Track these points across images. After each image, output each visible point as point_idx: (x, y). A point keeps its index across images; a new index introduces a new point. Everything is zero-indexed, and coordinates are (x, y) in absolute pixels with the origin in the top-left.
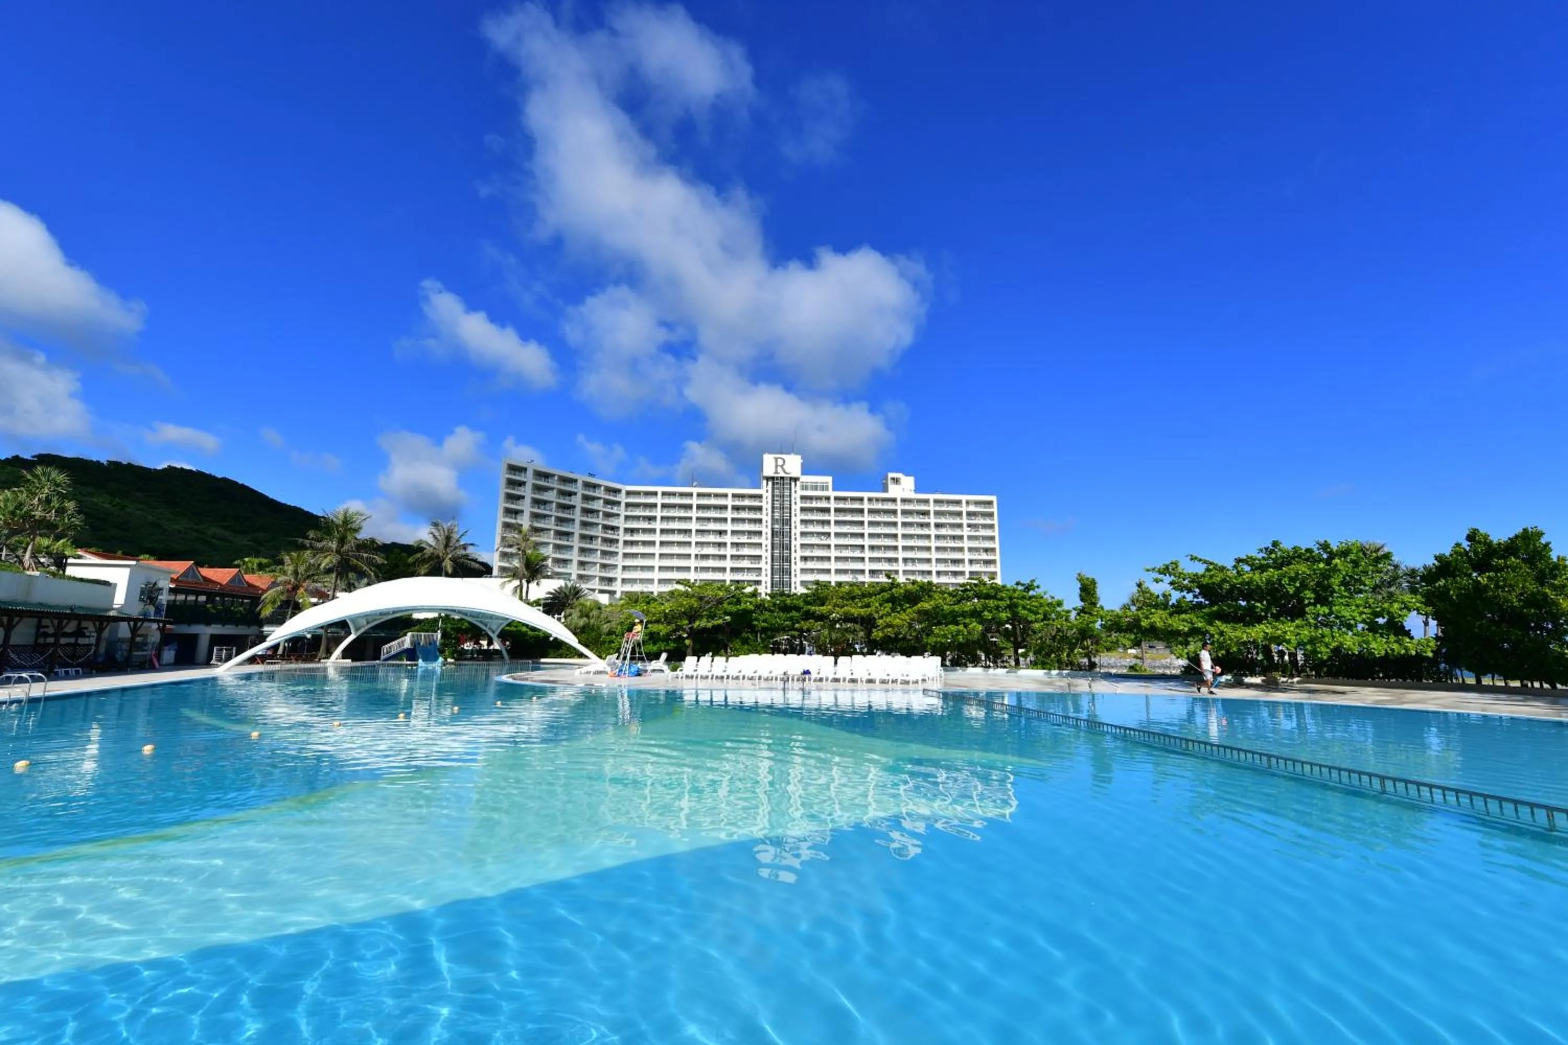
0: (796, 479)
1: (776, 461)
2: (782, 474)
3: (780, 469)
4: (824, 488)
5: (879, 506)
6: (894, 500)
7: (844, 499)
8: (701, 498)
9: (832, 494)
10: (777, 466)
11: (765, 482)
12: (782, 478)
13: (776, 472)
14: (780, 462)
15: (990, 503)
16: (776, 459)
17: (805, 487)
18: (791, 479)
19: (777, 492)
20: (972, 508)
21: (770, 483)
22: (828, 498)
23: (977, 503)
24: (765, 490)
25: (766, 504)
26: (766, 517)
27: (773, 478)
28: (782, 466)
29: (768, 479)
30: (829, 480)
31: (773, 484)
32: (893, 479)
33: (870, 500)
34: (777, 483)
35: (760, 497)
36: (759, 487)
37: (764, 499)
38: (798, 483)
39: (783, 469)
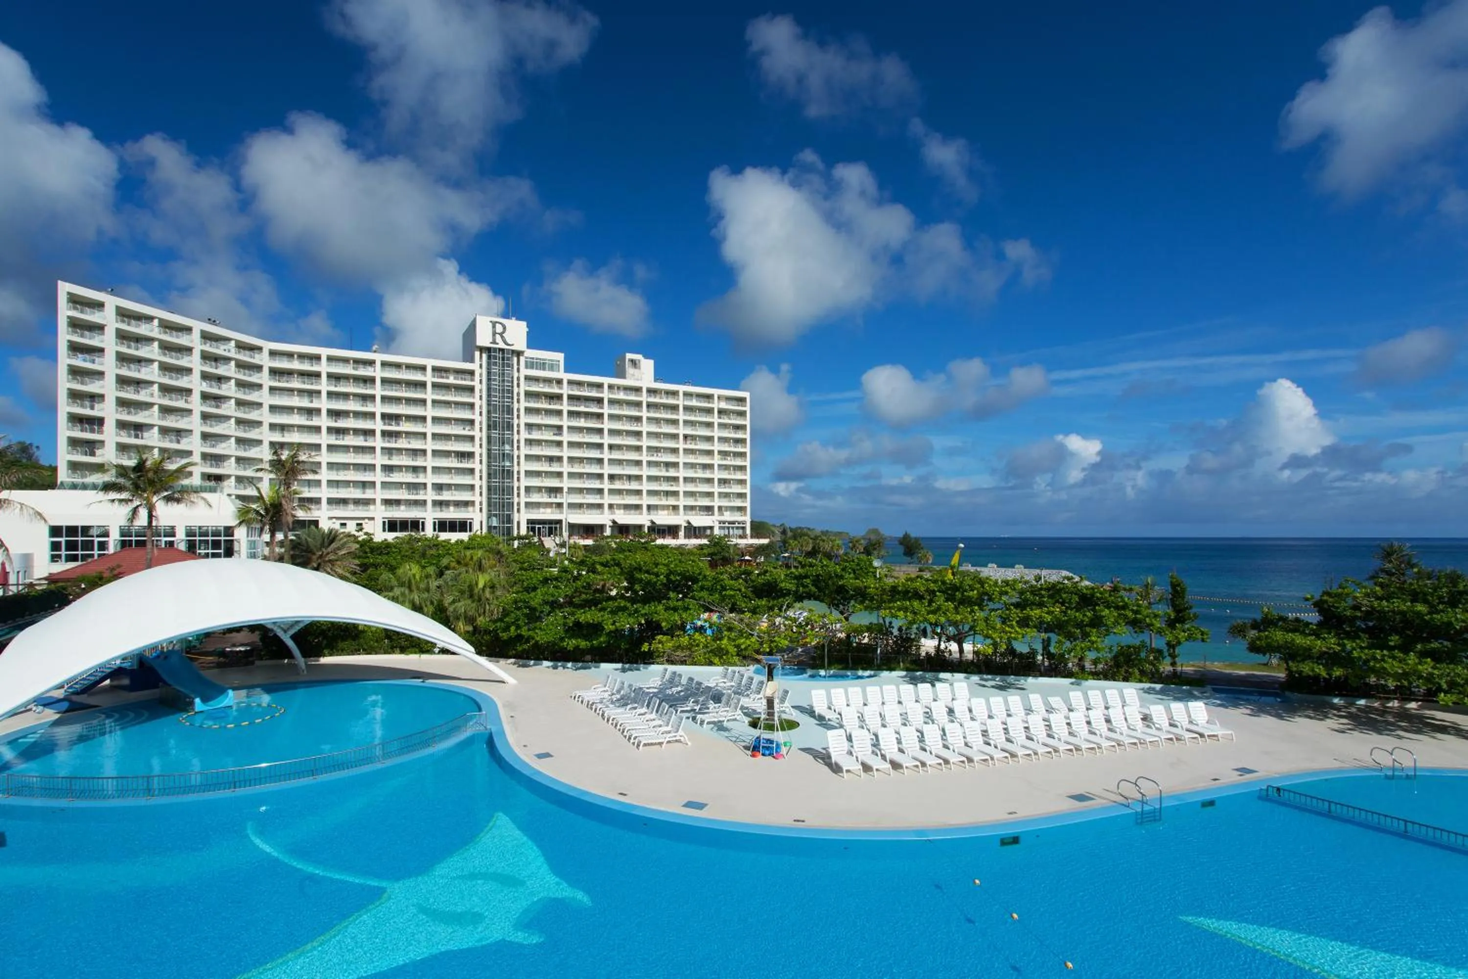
0: (519, 354)
1: (494, 327)
2: (502, 345)
3: (498, 338)
4: (553, 367)
5: (621, 396)
6: (638, 390)
7: (579, 384)
8: (387, 369)
9: (566, 377)
10: (494, 334)
11: (477, 354)
12: (502, 350)
13: (494, 342)
14: (499, 329)
15: (742, 400)
16: (494, 324)
17: (530, 365)
18: (513, 352)
19: (495, 369)
20: (724, 405)
21: (484, 356)
22: (559, 382)
23: (729, 399)
24: (479, 365)
25: (479, 384)
26: (479, 400)
27: (489, 350)
28: (501, 334)
29: (482, 349)
30: (560, 357)
31: (489, 357)
32: (630, 361)
33: (611, 387)
34: (495, 358)
35: (471, 373)
36: (472, 360)
37: (477, 377)
38: (522, 359)
39: (502, 337)
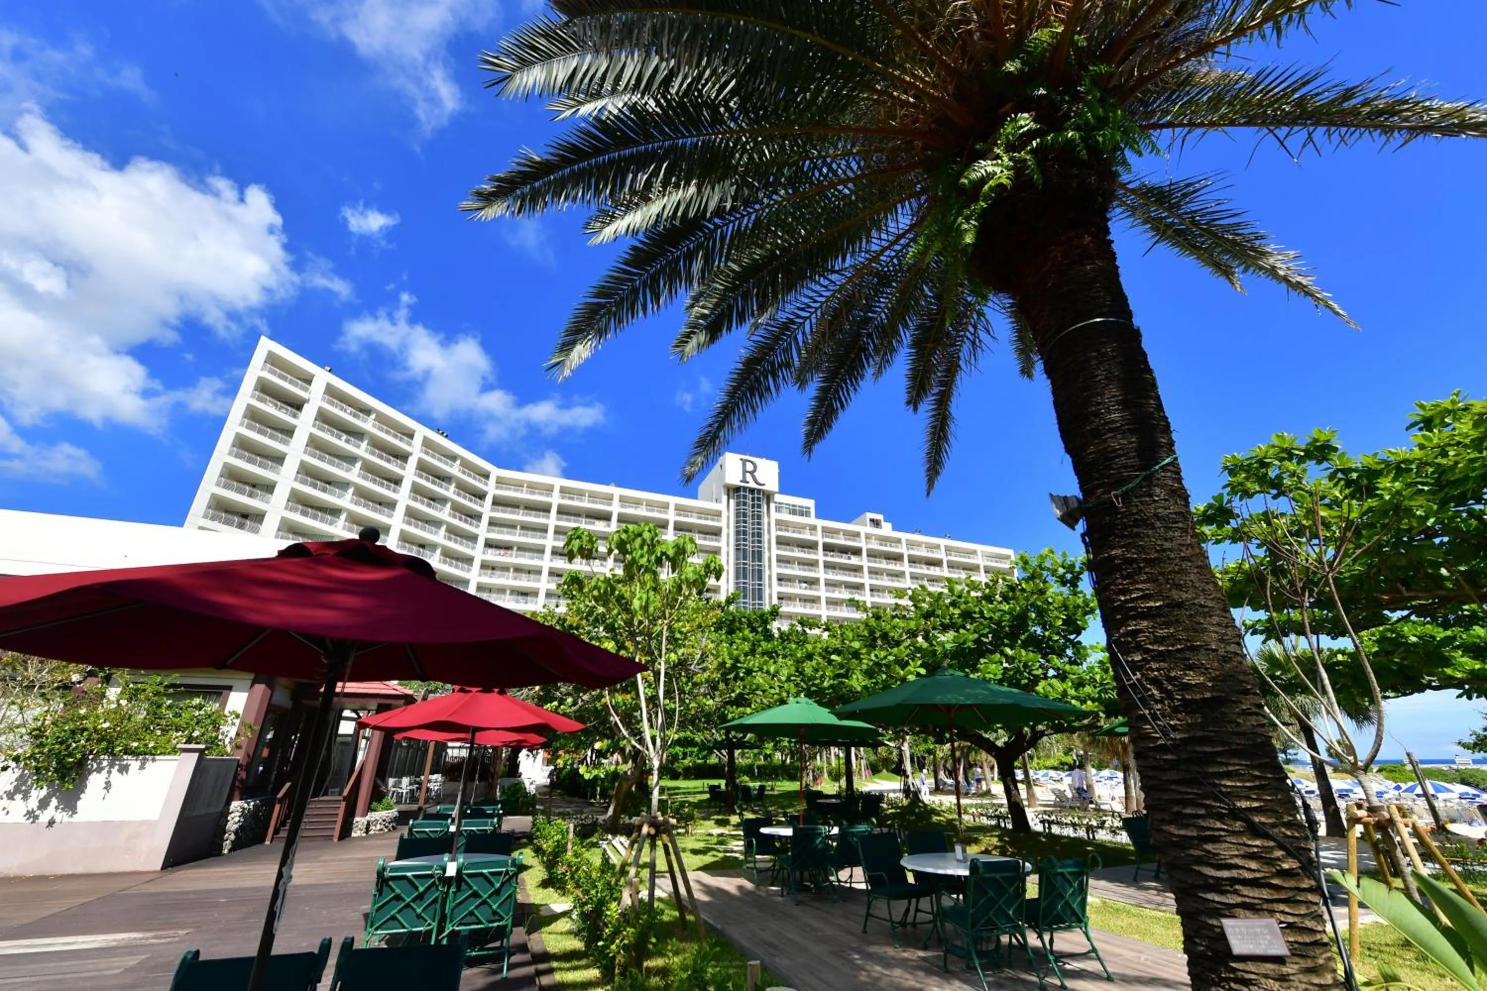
0: (770, 496)
1: (744, 466)
2: (752, 485)
3: (749, 477)
4: (804, 512)
7: (834, 532)
8: (627, 505)
9: (819, 523)
10: (745, 472)
12: (752, 491)
13: (744, 481)
14: (750, 467)
16: (744, 462)
17: (780, 509)
18: (764, 492)
19: (743, 510)
20: (988, 563)
21: (733, 495)
22: (812, 528)
23: (993, 557)
24: (726, 506)
25: (727, 527)
26: (726, 546)
28: (752, 473)
29: (730, 488)
30: (810, 503)
31: (738, 497)
32: (872, 520)
33: (868, 537)
34: (744, 498)
35: (719, 514)
37: (724, 518)
38: (772, 501)
39: (753, 476)
